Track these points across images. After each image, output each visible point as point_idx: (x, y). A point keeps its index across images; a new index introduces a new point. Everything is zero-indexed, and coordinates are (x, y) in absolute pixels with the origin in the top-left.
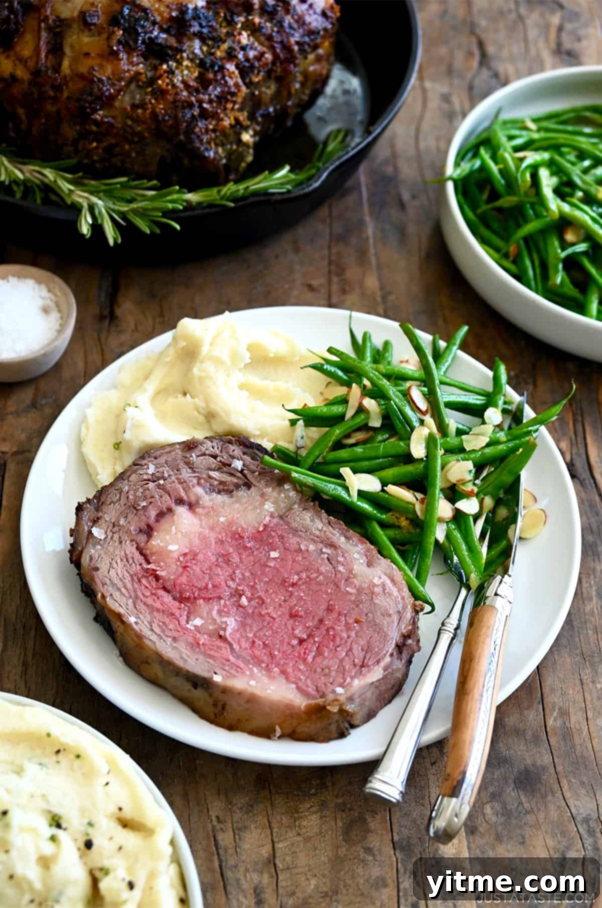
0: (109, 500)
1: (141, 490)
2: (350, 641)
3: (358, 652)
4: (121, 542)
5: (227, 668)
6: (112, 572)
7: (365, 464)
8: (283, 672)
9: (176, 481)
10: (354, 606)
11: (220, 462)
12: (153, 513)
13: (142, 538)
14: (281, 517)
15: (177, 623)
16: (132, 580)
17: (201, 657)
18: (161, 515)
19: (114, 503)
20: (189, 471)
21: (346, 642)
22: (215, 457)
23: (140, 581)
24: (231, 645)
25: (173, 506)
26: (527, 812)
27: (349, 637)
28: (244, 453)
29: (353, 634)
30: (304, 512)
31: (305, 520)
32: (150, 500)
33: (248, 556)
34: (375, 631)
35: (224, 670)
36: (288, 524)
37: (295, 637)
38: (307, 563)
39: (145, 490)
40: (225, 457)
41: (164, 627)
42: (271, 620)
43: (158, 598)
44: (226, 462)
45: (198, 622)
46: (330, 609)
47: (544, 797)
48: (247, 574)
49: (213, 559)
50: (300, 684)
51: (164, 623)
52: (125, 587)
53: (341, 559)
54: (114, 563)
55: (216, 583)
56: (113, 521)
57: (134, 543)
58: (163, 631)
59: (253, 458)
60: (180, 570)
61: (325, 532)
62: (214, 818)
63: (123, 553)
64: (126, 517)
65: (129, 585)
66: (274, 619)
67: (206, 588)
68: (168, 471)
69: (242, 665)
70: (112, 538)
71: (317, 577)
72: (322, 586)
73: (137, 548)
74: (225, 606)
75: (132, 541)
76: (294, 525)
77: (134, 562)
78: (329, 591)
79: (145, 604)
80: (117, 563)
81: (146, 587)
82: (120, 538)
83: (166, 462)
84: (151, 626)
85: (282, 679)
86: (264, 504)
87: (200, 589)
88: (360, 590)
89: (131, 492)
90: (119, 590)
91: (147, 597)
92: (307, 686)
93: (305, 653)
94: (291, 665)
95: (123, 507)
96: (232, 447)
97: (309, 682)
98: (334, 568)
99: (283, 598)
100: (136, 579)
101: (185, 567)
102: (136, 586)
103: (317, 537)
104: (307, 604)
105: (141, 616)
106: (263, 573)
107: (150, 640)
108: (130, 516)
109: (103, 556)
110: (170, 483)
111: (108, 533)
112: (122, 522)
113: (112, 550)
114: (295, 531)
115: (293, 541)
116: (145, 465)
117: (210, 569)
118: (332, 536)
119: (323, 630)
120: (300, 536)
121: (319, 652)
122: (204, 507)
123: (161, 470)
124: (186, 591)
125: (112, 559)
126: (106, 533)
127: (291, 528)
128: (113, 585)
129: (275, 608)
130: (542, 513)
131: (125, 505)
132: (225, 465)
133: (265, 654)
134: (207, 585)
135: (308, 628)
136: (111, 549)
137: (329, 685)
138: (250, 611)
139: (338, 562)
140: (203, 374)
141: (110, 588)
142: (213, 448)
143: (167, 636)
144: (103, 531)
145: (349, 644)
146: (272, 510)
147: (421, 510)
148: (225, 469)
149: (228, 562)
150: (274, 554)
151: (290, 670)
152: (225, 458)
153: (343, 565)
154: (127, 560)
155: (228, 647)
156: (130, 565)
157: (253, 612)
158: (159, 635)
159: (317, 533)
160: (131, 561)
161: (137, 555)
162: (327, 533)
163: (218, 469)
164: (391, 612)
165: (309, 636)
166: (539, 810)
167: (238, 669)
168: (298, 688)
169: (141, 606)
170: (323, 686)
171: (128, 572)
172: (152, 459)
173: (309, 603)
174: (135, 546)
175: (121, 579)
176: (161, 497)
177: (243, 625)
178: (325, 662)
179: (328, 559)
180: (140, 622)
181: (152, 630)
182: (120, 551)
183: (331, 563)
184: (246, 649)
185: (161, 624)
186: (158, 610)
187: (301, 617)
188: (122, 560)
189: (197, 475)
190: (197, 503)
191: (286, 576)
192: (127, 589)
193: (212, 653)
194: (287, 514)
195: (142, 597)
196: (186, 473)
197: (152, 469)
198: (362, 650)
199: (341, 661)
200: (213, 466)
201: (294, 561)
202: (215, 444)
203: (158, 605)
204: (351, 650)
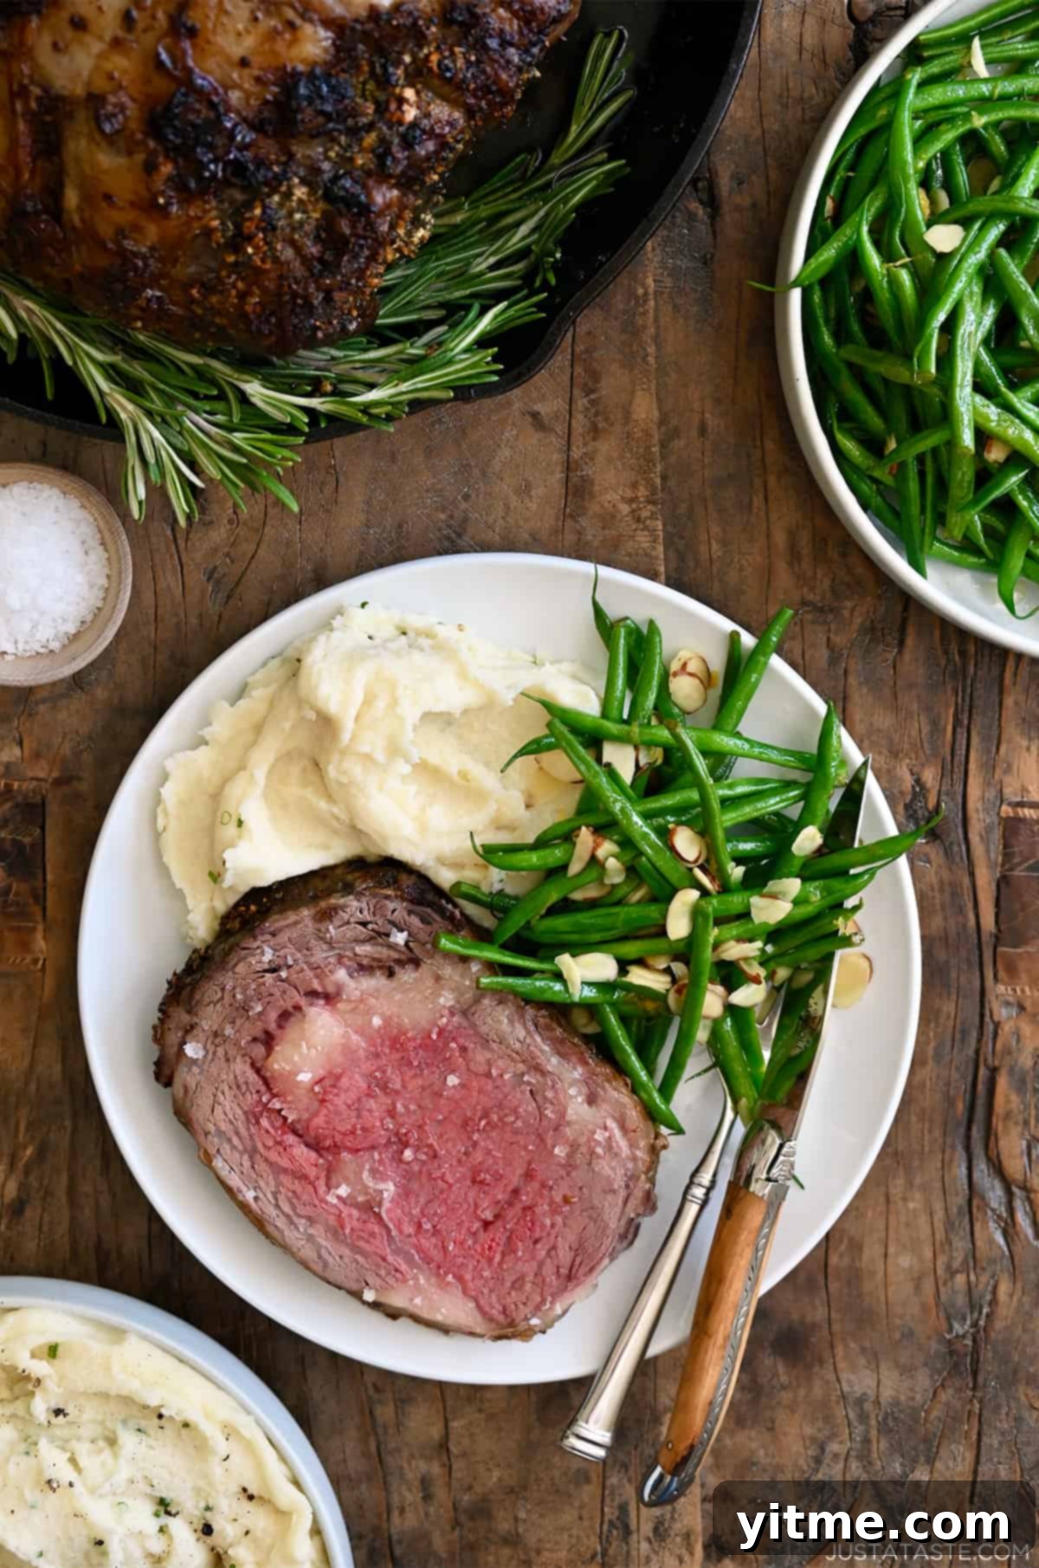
0: (207, 1000)
1: (253, 986)
2: (553, 1233)
3: (564, 1256)
4: (228, 1060)
5: (383, 1273)
6: (218, 1110)
7: (597, 937)
8: (460, 1278)
9: (305, 967)
10: (563, 1173)
11: (373, 930)
12: (273, 1015)
13: (259, 1050)
14: (464, 1013)
15: (312, 1190)
16: (248, 1120)
17: (346, 1252)
18: (285, 1016)
19: (215, 1004)
20: (325, 947)
21: (549, 1234)
22: (364, 924)
23: (258, 1122)
24: (388, 1230)
25: (303, 1002)
26: (783, 1387)
27: (553, 1226)
28: (410, 912)
29: (559, 1219)
30: (500, 1008)
31: (499, 1022)
32: (267, 1000)
33: (415, 1076)
34: (590, 1217)
35: (378, 1275)
36: (474, 1026)
37: (478, 1218)
38: (500, 1096)
39: (259, 986)
40: (380, 922)
41: (294, 1201)
42: (445, 1186)
43: (285, 1149)
44: (382, 930)
45: (343, 1191)
46: (529, 1175)
47: (809, 1367)
48: (412, 1107)
49: (363, 1085)
50: (482, 1302)
51: (294, 1192)
52: (237, 1133)
53: (550, 1094)
54: (219, 1094)
55: (368, 1125)
56: (214, 1028)
57: (247, 1059)
58: (294, 1208)
59: (423, 920)
60: (316, 1104)
61: (529, 1045)
62: (369, 1385)
63: (232, 1077)
64: (233, 1022)
65: (243, 1131)
66: (450, 1186)
67: (353, 1132)
68: (292, 955)
69: (404, 1267)
70: (215, 1053)
71: (514, 1122)
72: (520, 1137)
73: (253, 1065)
74: (381, 1161)
75: (244, 1056)
76: (484, 1029)
77: (248, 1089)
78: (531, 1147)
79: (266, 1160)
80: (223, 1093)
81: (267, 1132)
82: (226, 1054)
83: (290, 939)
84: (276, 1199)
85: (458, 1291)
86: (440, 995)
87: (344, 1134)
88: (574, 1147)
89: (238, 990)
90: (229, 1140)
91: (268, 1148)
92: (493, 1307)
93: (490, 1248)
94: (471, 1267)
95: (229, 1010)
96: (391, 905)
97: (494, 1298)
98: (539, 1108)
99: (463, 1150)
100: (253, 1117)
101: (323, 1101)
102: (253, 1130)
103: (517, 1053)
104: (497, 1164)
105: (262, 1183)
106: (437, 1109)
107: (276, 1227)
108: (239, 1022)
109: (203, 1084)
110: (298, 973)
111: (208, 1046)
112: (229, 1031)
113: (215, 1073)
114: (485, 1042)
115: (480, 1057)
116: (258, 948)
117: (359, 1100)
118: (539, 1054)
119: (518, 1207)
120: (492, 1050)
121: (510, 1249)
122: (349, 1001)
123: (282, 953)
124: (325, 1137)
125: (217, 1089)
126: (205, 1048)
127: (477, 1033)
128: (220, 1133)
129: (451, 1165)
130: (865, 964)
131: (231, 1005)
132: (379, 934)
133: (435, 1246)
134: (354, 1127)
135: (498, 1202)
136: (214, 1070)
137: (521, 1306)
138: (416, 1168)
139: (545, 1098)
140: (344, 780)
141: (216, 1140)
142: (361, 912)
143: (300, 1216)
144: (200, 1045)
145: (552, 1237)
146: (451, 1003)
147: (677, 1001)
148: (380, 940)
149: (384, 1087)
150: (452, 1080)
151: (468, 1277)
152: (380, 924)
153: (552, 1103)
154: (238, 1087)
155: (384, 1232)
156: (243, 1095)
157: (420, 1172)
158: (287, 1216)
159: (517, 1046)
160: (244, 1088)
161: (252, 1076)
162: (532, 1048)
163: (370, 940)
164: (616, 1187)
165: (497, 1217)
166: (799, 1386)
167: (398, 1275)
168: (479, 1307)
169: (262, 1166)
170: (513, 1307)
171: (241, 1108)
172: (268, 937)
173: (501, 1162)
174: (249, 1061)
175: (231, 1122)
176: (284, 992)
177: (405, 1193)
178: (519, 1266)
179: (531, 1092)
180: (261, 1195)
181: (277, 1206)
182: (227, 1074)
183: (535, 1099)
184: (409, 1236)
185: (290, 1194)
186: (285, 1171)
187: (488, 1185)
188: (230, 1088)
189: (337, 951)
190: (338, 994)
191: (469, 1114)
192: (240, 1138)
193: (361, 1244)
194: (473, 1009)
195: (262, 1150)
196: (320, 954)
197: (268, 955)
198: (570, 1248)
199: (541, 1265)
200: (362, 937)
201: (480, 1091)
202: (364, 905)
203: (285, 1163)
204: (554, 1248)
